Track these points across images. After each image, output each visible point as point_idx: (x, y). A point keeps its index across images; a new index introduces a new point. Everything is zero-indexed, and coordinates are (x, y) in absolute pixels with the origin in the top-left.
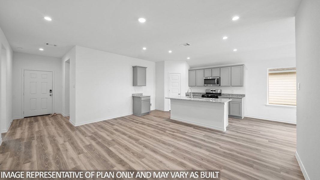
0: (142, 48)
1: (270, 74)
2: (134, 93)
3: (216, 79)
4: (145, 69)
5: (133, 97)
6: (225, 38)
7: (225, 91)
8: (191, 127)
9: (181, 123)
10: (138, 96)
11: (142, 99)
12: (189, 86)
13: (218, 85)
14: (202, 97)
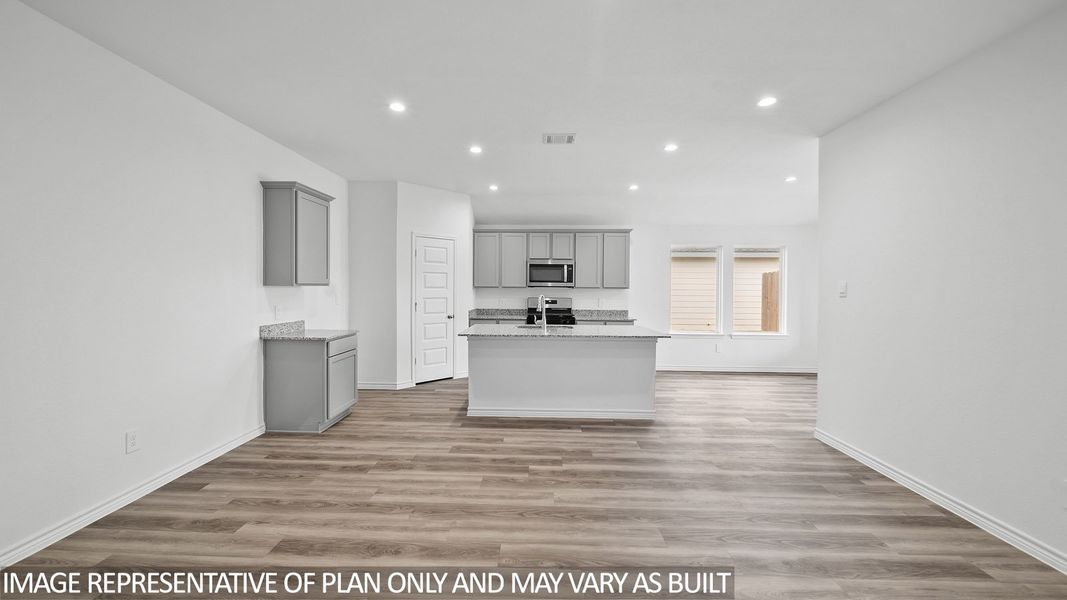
0: (388, 105)
1: (675, 259)
2: (268, 320)
3: (566, 267)
4: (324, 203)
5: (266, 342)
6: (671, 148)
7: (579, 302)
8: (569, 428)
9: (525, 424)
10: (293, 337)
11: (334, 348)
12: (474, 287)
13: (569, 284)
14: (528, 323)
